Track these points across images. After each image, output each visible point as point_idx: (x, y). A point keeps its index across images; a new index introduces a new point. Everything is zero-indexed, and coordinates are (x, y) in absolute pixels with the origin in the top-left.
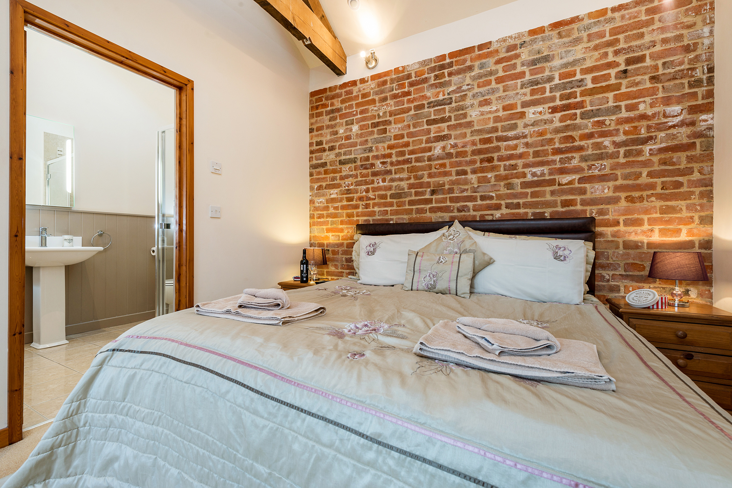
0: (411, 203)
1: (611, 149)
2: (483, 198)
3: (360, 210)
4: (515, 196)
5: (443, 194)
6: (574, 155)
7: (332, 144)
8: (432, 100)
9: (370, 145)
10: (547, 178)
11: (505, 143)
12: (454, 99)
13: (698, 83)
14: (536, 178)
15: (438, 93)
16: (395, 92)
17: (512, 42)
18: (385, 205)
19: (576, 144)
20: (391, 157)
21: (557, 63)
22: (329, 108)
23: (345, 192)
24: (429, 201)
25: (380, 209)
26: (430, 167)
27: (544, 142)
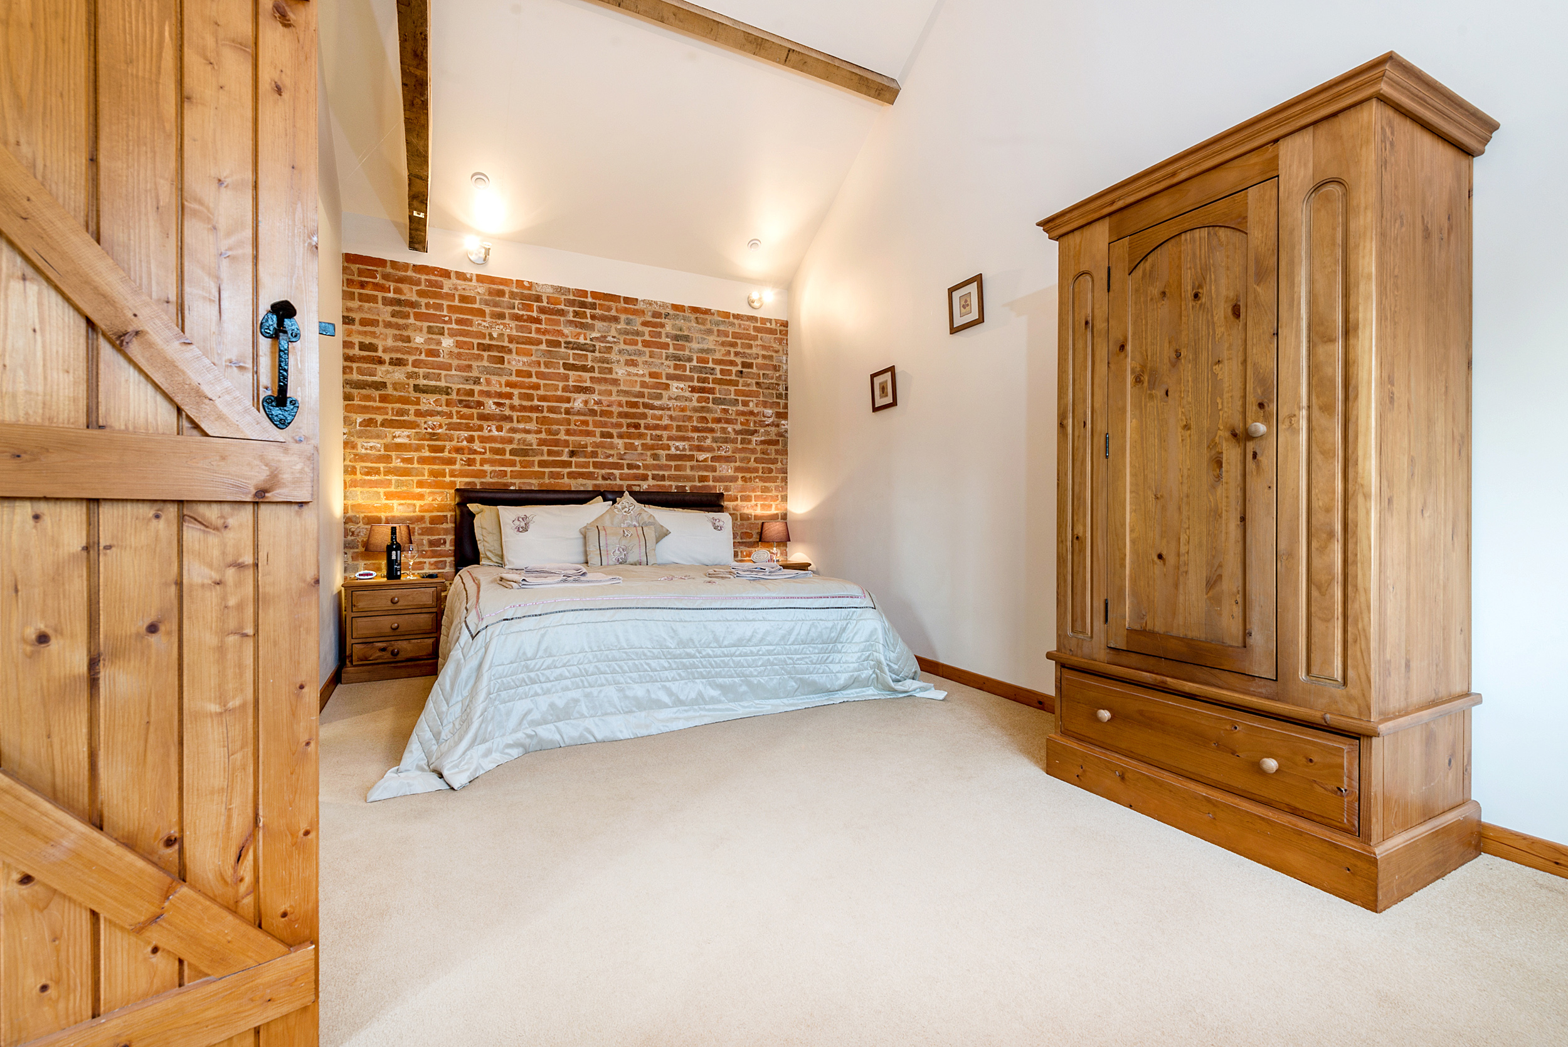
0: (542, 464)
1: (733, 436)
2: (630, 466)
3: (457, 467)
4: (661, 468)
5: (585, 457)
6: (708, 435)
7: (399, 356)
8: (570, 339)
9: (475, 373)
10: (688, 453)
11: (651, 411)
12: (597, 347)
13: (779, 396)
14: (678, 452)
15: (579, 334)
16: (516, 311)
17: (657, 309)
18: (502, 463)
19: (709, 425)
20: (511, 398)
21: (695, 345)
22: (391, 295)
23: (428, 436)
24: (567, 464)
25: (494, 468)
26: (568, 422)
27: (685, 419)
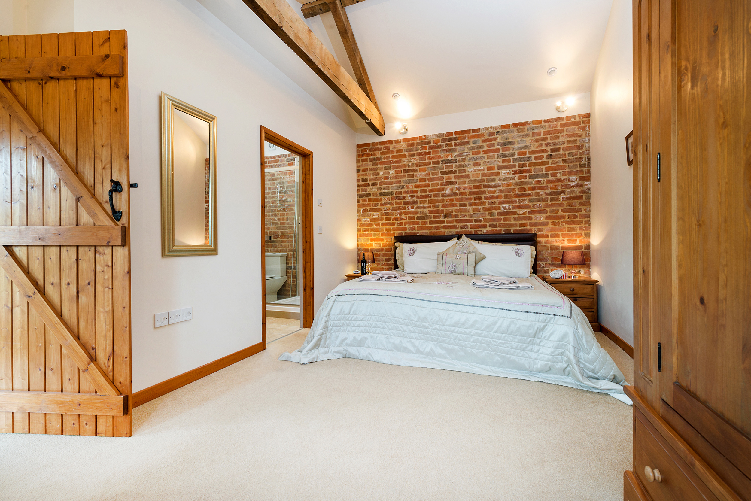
0: (431, 223)
1: (544, 196)
2: (476, 221)
3: (396, 226)
4: (494, 220)
5: (452, 218)
6: (526, 198)
7: (375, 181)
8: (444, 159)
9: (402, 184)
10: (512, 210)
11: (488, 189)
12: (458, 160)
13: (583, 166)
14: (506, 210)
15: (448, 155)
16: (419, 151)
17: (492, 131)
18: (414, 223)
19: (527, 192)
20: (417, 193)
21: (516, 146)
22: (372, 157)
23: (385, 214)
24: (443, 222)
25: (410, 226)
26: (443, 201)
27: (510, 190)
